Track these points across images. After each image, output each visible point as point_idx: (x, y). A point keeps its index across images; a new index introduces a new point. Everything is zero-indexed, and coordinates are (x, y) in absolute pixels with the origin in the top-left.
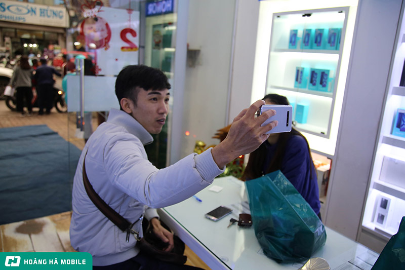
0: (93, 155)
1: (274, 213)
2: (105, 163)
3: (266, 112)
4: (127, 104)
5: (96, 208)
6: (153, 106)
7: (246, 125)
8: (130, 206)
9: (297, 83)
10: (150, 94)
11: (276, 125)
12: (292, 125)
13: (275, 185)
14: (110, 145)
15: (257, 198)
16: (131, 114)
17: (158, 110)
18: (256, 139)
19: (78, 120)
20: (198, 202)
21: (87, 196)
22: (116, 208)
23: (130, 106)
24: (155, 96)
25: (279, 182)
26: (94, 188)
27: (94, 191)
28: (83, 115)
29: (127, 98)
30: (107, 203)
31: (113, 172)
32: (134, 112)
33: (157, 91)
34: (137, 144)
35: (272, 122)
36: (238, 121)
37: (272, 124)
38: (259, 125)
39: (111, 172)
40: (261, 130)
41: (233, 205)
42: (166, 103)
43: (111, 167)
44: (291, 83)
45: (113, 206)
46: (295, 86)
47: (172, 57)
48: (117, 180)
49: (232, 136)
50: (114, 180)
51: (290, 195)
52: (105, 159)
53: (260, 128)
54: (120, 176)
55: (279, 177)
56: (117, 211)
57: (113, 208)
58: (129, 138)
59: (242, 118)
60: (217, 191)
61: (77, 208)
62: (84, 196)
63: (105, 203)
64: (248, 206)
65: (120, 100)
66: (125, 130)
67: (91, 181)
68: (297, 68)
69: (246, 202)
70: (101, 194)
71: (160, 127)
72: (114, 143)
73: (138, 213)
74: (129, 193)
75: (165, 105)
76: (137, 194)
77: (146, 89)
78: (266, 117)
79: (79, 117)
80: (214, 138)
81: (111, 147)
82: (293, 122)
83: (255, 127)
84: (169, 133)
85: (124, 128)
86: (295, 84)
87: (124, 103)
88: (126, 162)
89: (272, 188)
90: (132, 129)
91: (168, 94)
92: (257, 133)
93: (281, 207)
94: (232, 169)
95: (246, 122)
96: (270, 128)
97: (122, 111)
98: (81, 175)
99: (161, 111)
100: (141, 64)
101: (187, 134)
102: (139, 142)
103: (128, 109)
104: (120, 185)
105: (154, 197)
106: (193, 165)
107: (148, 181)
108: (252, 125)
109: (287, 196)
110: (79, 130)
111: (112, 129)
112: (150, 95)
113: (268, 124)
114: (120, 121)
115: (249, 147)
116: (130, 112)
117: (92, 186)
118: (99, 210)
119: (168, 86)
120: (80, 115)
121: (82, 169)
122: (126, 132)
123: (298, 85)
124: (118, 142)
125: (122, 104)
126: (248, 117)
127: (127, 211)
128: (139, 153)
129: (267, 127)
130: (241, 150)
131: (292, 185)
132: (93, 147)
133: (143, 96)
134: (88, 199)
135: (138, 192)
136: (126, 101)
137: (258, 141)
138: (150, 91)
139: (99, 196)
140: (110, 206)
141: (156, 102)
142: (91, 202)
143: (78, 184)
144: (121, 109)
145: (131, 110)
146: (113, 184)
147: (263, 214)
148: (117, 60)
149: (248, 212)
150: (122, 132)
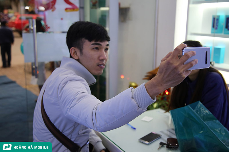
0: (50, 93)
1: (196, 136)
2: (59, 98)
3: (188, 53)
4: (75, 52)
5: (52, 136)
6: (95, 54)
7: (171, 64)
8: (79, 133)
9: (213, 29)
10: (92, 44)
11: (196, 63)
12: (210, 65)
13: (195, 113)
14: (63, 84)
15: (181, 123)
16: (78, 60)
17: (99, 57)
18: (180, 75)
19: (33, 69)
20: (133, 129)
21: (45, 126)
22: (68, 135)
23: (77, 54)
24: (97, 46)
25: (199, 110)
26: (51, 119)
27: (51, 121)
28: (37, 65)
29: (75, 47)
30: (61, 131)
31: (66, 106)
32: (81, 58)
33: (99, 43)
34: (84, 84)
35: (193, 61)
36: (165, 61)
37: (193, 63)
38: (182, 63)
39: (64, 106)
40: (184, 67)
41: (162, 132)
42: (106, 52)
43: (64, 102)
44: (209, 29)
45: (66, 133)
46: (212, 32)
47: (107, 14)
48: (69, 111)
49: (161, 73)
50: (67, 112)
51: (209, 122)
52: (60, 95)
53: (183, 65)
54: (72, 108)
55: (199, 107)
56: (69, 137)
57: (66, 135)
58: (77, 79)
59: (168, 59)
60: (148, 120)
61: (36, 136)
62: (43, 126)
63: (59, 131)
64: (174, 132)
65: (69, 49)
66: (74, 73)
67: (48, 114)
68: (213, 16)
69: (173, 129)
70: (56, 124)
71: (102, 70)
72: (66, 83)
73: (85, 138)
74: (79, 121)
75: (105, 53)
76: (86, 121)
77: (90, 40)
78: (187, 56)
79: (34, 67)
80: (144, 79)
81: (63, 86)
82: (211, 63)
83: (178, 65)
84: (107, 77)
85: (73, 71)
86: (212, 30)
87: (73, 51)
88: (76, 97)
89: (193, 115)
90: (79, 73)
91: (108, 45)
92: (181, 70)
93: (202, 131)
94: (160, 104)
95: (171, 62)
96: (192, 65)
97: (71, 58)
98: (40, 109)
99: (101, 58)
100: (82, 20)
101: (122, 77)
102: (86, 82)
103: (76, 56)
104: (72, 115)
105: (100, 122)
106: (131, 96)
107: (95, 110)
108: (176, 63)
109: (206, 122)
110: (34, 77)
111: (64, 72)
112: (93, 46)
113: (190, 63)
114: (70, 66)
115: (175, 81)
116: (77, 58)
117: (49, 118)
118: (54, 137)
119: (108, 39)
120: (35, 65)
121: (40, 105)
122: (75, 75)
123: (214, 30)
124: (69, 82)
125: (71, 52)
126: (172, 58)
127: (77, 137)
128: (85, 91)
129: (189, 65)
130: (169, 84)
131: (211, 113)
132: (50, 86)
133: (88, 45)
134: (46, 128)
135: (87, 120)
136: (75, 50)
137: (182, 76)
138: (93, 42)
139: (54, 126)
140: (63, 133)
141: (98, 51)
142: (48, 131)
143: (37, 117)
144: (71, 57)
145: (78, 57)
146: (66, 115)
147: (187, 137)
148: (62, 19)
149: (174, 137)
150: (72, 75)
